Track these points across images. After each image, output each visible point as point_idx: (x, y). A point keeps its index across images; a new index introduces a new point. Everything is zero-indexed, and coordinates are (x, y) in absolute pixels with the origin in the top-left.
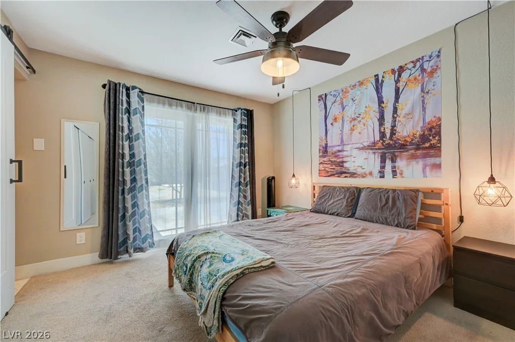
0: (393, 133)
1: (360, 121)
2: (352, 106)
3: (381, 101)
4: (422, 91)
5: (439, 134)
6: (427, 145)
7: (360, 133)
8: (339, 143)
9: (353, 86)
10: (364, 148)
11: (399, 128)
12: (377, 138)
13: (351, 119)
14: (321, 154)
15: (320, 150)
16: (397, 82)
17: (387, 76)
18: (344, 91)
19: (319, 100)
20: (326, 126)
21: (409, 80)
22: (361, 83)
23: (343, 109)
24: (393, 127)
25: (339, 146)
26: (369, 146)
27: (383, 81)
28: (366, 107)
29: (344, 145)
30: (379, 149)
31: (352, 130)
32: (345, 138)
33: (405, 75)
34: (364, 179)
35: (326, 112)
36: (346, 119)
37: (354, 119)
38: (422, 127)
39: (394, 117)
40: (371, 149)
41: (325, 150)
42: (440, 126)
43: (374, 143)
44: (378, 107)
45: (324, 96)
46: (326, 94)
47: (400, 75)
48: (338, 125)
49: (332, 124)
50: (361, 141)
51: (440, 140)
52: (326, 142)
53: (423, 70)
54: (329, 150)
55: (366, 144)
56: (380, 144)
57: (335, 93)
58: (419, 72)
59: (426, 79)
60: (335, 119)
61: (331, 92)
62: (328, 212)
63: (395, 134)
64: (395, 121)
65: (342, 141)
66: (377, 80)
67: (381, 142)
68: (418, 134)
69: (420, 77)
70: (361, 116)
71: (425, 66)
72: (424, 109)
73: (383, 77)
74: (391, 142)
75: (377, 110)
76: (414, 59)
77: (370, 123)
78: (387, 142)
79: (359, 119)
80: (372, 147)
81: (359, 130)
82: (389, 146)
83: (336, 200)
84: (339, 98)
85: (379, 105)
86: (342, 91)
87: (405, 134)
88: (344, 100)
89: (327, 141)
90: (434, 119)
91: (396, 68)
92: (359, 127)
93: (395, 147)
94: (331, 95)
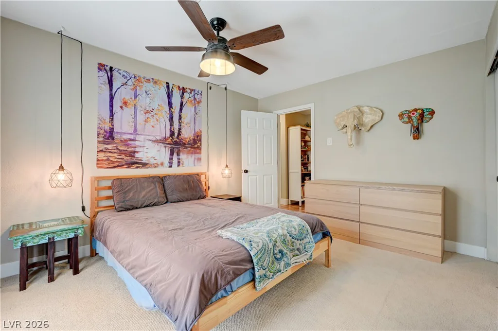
0: (179, 134)
1: (153, 116)
2: (146, 98)
3: (170, 105)
4: (195, 112)
5: (200, 140)
6: (196, 146)
7: (153, 127)
8: (132, 131)
9: (147, 80)
10: (156, 141)
11: (183, 131)
12: (168, 135)
13: (146, 111)
14: (101, 139)
15: (99, 134)
16: (182, 97)
17: (175, 88)
18: (138, 79)
19: (100, 69)
20: (111, 106)
21: (188, 100)
22: (155, 82)
23: (136, 97)
24: (180, 129)
25: (132, 134)
26: (161, 140)
27: (172, 91)
28: (159, 105)
29: (137, 134)
30: (169, 144)
31: (146, 121)
32: (139, 128)
33: (186, 95)
34: (156, 169)
35: (111, 90)
36: (139, 109)
37: (148, 112)
38: (194, 134)
39: (179, 122)
40: (163, 143)
41: (109, 136)
42: (201, 135)
43: (165, 139)
44: (168, 109)
45: (108, 68)
46: (111, 68)
47: (183, 94)
48: (129, 111)
49: (121, 107)
50: (154, 135)
51: (201, 144)
52: (111, 126)
53: (195, 98)
54: (116, 136)
55: (158, 138)
56: (170, 140)
57: (125, 74)
58: (192, 98)
59: (197, 105)
60: (125, 103)
61: (119, 70)
62: (142, 205)
63: (180, 135)
64: (181, 125)
65: (135, 130)
66: (168, 87)
67: (171, 138)
68: (192, 138)
69: (193, 102)
70: (155, 112)
71: (196, 97)
72: (195, 123)
73: (172, 88)
74: (178, 140)
75: (168, 112)
76: (191, 88)
77: (162, 120)
78: (175, 140)
79: (153, 113)
80: (163, 141)
81: (152, 124)
82: (176, 143)
83: (148, 190)
84: (130, 83)
85: (170, 109)
86: (135, 77)
87: (186, 136)
88: (138, 88)
89: (113, 126)
90: (199, 131)
91: (181, 87)
92: (152, 121)
93: (180, 145)
94: (120, 73)
